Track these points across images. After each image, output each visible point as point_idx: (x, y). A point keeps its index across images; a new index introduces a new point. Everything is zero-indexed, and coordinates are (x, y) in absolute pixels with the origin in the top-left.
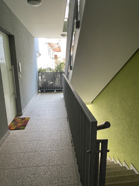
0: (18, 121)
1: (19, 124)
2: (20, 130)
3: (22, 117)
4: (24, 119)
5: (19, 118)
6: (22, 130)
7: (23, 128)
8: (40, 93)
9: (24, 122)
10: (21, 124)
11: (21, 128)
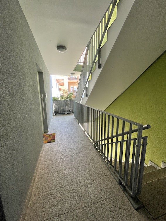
0: (47, 137)
1: (49, 139)
2: (51, 143)
3: (48, 133)
4: (51, 135)
5: (47, 135)
6: (53, 143)
7: (54, 141)
8: (54, 116)
9: (52, 137)
10: (51, 139)
11: (52, 141)
